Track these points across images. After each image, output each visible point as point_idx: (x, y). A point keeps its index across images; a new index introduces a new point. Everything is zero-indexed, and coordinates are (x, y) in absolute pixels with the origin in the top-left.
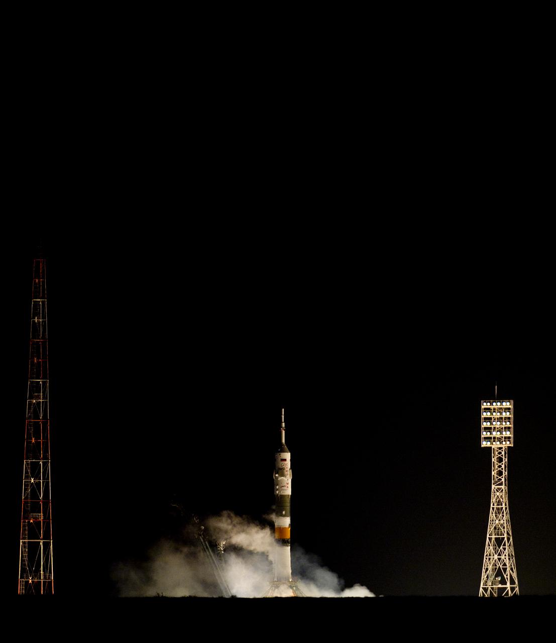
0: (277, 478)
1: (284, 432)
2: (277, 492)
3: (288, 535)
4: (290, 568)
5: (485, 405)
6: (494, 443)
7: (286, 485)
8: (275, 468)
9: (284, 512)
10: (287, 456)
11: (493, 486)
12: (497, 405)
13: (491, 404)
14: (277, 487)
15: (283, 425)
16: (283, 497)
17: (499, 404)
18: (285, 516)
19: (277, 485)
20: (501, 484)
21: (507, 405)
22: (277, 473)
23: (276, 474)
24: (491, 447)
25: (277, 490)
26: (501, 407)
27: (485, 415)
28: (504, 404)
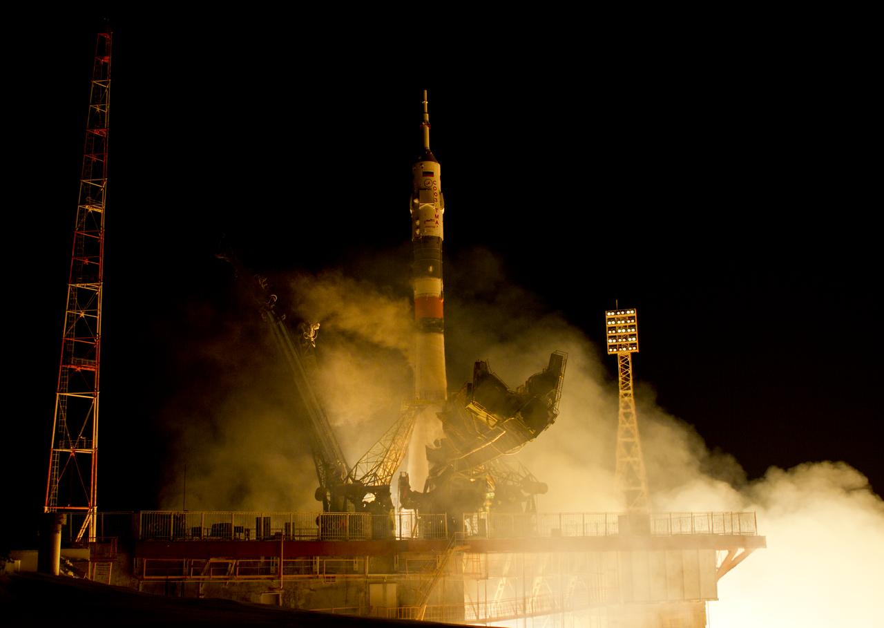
0: (415, 206)
1: (427, 129)
2: (418, 232)
3: (440, 313)
4: (445, 376)
5: (609, 314)
6: (620, 349)
7: (434, 218)
8: (412, 188)
9: (431, 269)
10: (436, 168)
11: (621, 391)
12: (621, 314)
13: (616, 314)
14: (418, 223)
15: (427, 117)
16: (428, 240)
17: (623, 313)
18: (433, 275)
19: (418, 219)
20: (629, 389)
21: (631, 313)
22: (418, 197)
23: (414, 198)
24: (617, 354)
25: (418, 227)
26: (625, 315)
27: (609, 324)
28: (628, 312)
